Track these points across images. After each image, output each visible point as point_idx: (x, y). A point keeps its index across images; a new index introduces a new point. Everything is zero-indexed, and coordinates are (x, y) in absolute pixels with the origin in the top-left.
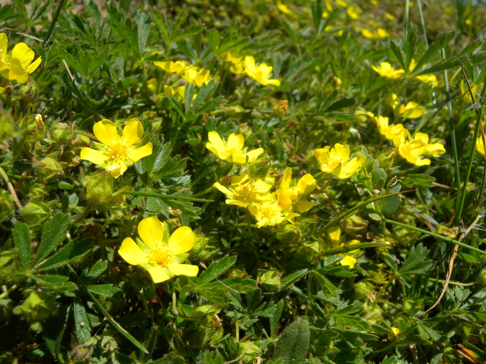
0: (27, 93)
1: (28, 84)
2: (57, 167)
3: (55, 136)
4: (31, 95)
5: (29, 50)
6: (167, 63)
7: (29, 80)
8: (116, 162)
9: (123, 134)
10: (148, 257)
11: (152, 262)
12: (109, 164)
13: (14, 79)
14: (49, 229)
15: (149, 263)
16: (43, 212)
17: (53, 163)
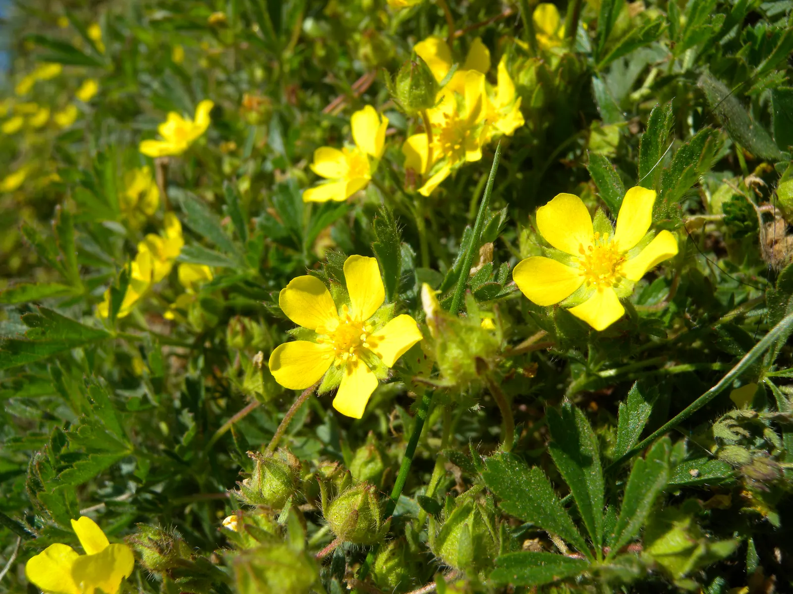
0: (161, 551)
1: (140, 548)
2: (357, 493)
3: (278, 496)
4: (167, 546)
5: (47, 554)
6: (130, 287)
7: (131, 545)
8: (374, 345)
9: (310, 327)
10: (600, 290)
11: (614, 281)
12: (375, 361)
13: (119, 581)
14: (515, 506)
15: (616, 286)
16: (470, 520)
17: (344, 502)
